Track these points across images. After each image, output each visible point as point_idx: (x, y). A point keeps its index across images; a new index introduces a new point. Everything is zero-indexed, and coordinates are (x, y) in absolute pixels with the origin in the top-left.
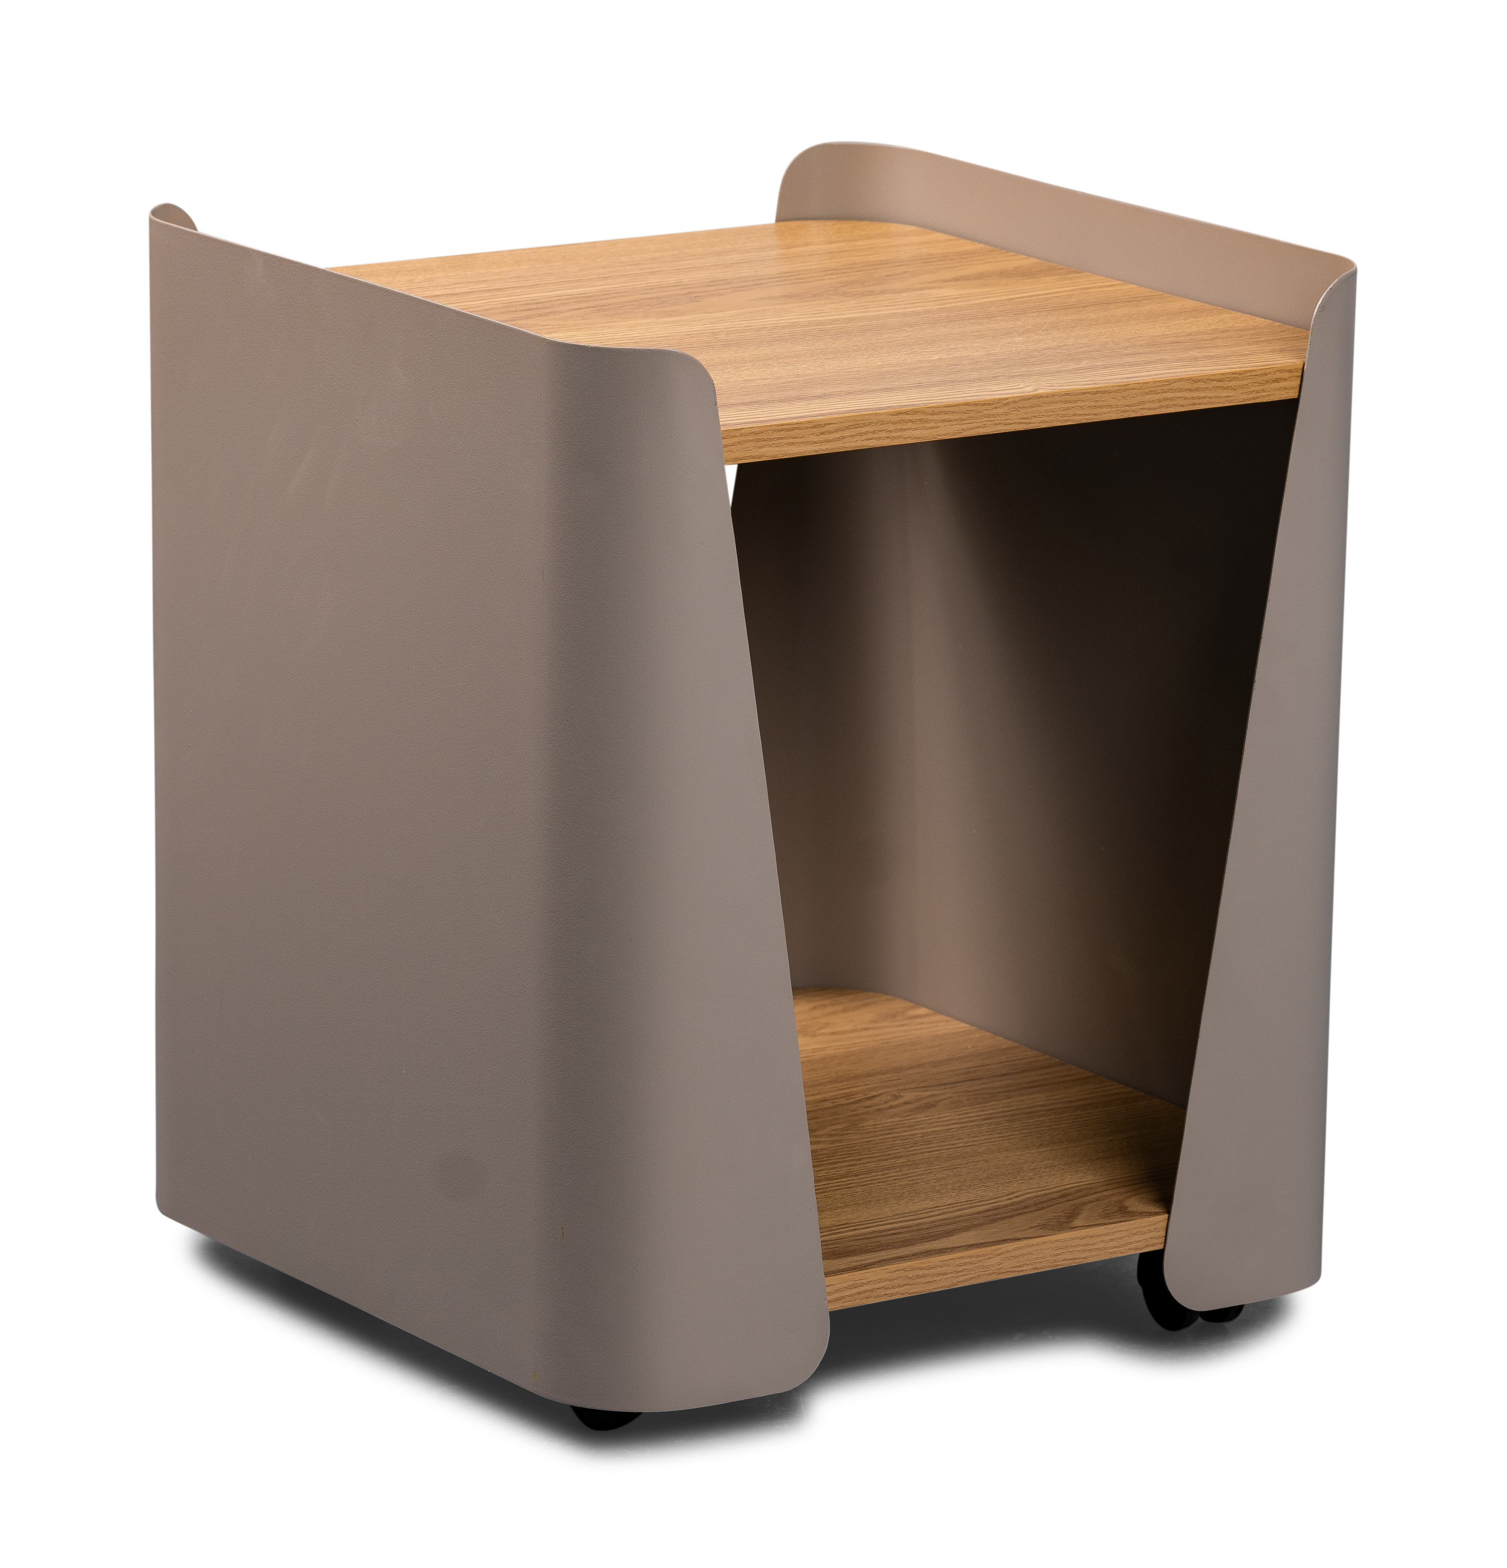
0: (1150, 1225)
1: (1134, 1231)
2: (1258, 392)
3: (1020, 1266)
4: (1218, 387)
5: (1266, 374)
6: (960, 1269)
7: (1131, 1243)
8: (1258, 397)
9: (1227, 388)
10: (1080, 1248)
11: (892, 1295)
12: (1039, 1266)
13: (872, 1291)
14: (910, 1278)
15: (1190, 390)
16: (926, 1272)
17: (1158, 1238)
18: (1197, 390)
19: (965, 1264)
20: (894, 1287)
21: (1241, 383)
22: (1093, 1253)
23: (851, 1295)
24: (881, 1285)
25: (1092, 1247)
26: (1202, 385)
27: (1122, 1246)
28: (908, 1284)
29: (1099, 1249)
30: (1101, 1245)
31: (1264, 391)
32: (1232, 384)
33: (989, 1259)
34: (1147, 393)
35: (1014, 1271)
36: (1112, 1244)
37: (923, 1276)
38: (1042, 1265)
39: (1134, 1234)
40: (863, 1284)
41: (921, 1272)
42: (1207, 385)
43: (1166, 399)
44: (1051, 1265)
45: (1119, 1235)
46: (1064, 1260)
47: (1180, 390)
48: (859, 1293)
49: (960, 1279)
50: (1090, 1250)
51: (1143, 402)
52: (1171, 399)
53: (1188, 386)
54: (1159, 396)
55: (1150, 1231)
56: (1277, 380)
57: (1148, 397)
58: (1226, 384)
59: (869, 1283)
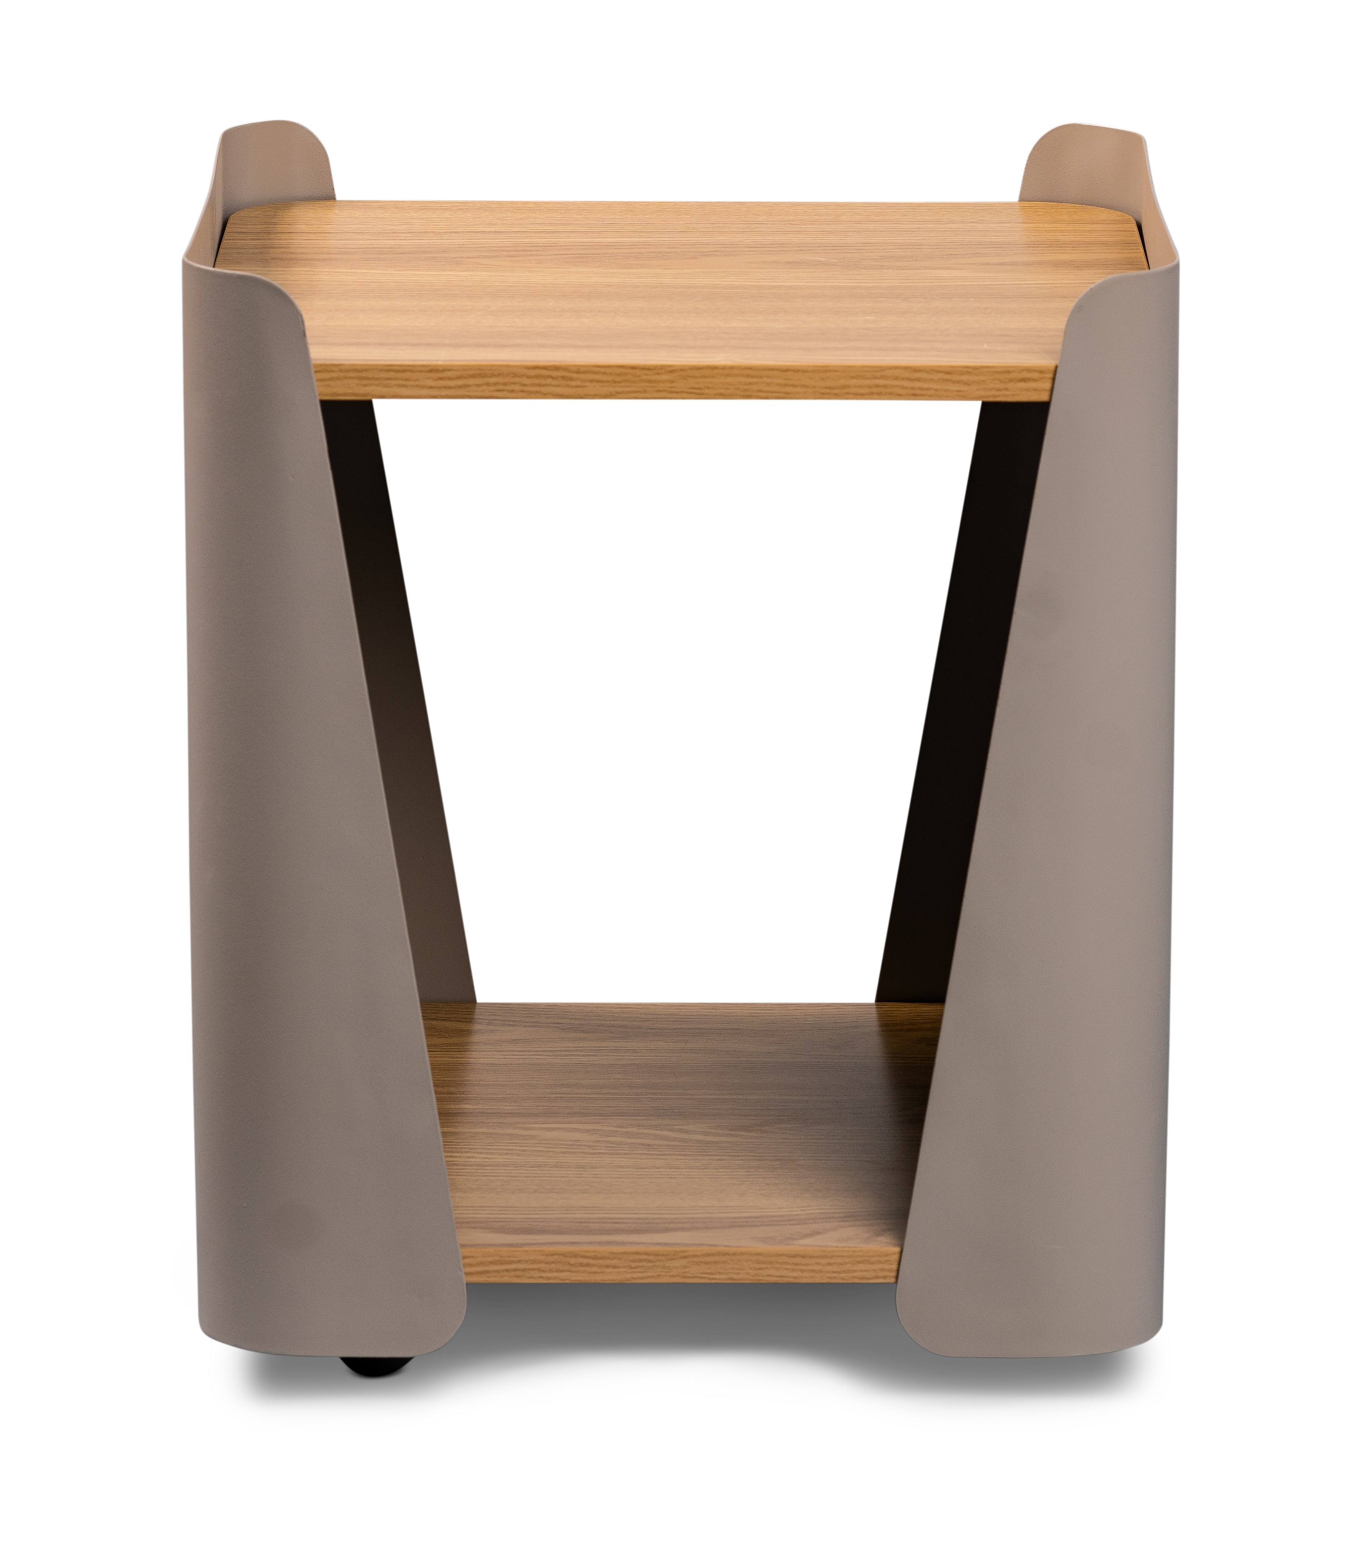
0: (880, 1256)
1: (859, 1259)
2: (999, 390)
3: (711, 1274)
4: (947, 380)
5: (1009, 372)
6: (634, 1265)
7: (855, 1271)
8: (998, 396)
9: (958, 382)
10: (789, 1267)
11: (549, 1278)
12: (735, 1276)
13: (524, 1270)
14: (571, 1265)
15: (909, 379)
16: (591, 1261)
17: (890, 1271)
18: (918, 380)
19: (641, 1261)
20: (551, 1271)
21: (976, 378)
22: (806, 1274)
23: (498, 1271)
24: (535, 1266)
25: (804, 1268)
26: (924, 375)
27: (844, 1272)
28: (569, 1271)
29: (813, 1271)
30: (816, 1268)
31: (1006, 389)
32: (965, 378)
33: (672, 1259)
34: (853, 377)
35: (704, 1278)
36: (830, 1268)
37: (588, 1265)
38: (740, 1276)
39: (859, 1262)
40: (512, 1262)
41: (586, 1261)
42: (931, 377)
43: (877, 386)
44: (752, 1278)
45: (839, 1260)
46: (768, 1276)
47: (896, 378)
48: (507, 1271)
49: (635, 1275)
50: (802, 1271)
51: (848, 387)
52: (885, 386)
53: (907, 374)
54: (868, 382)
55: (880, 1262)
56: (1024, 380)
57: (854, 382)
58: (957, 378)
59: (519, 1262)
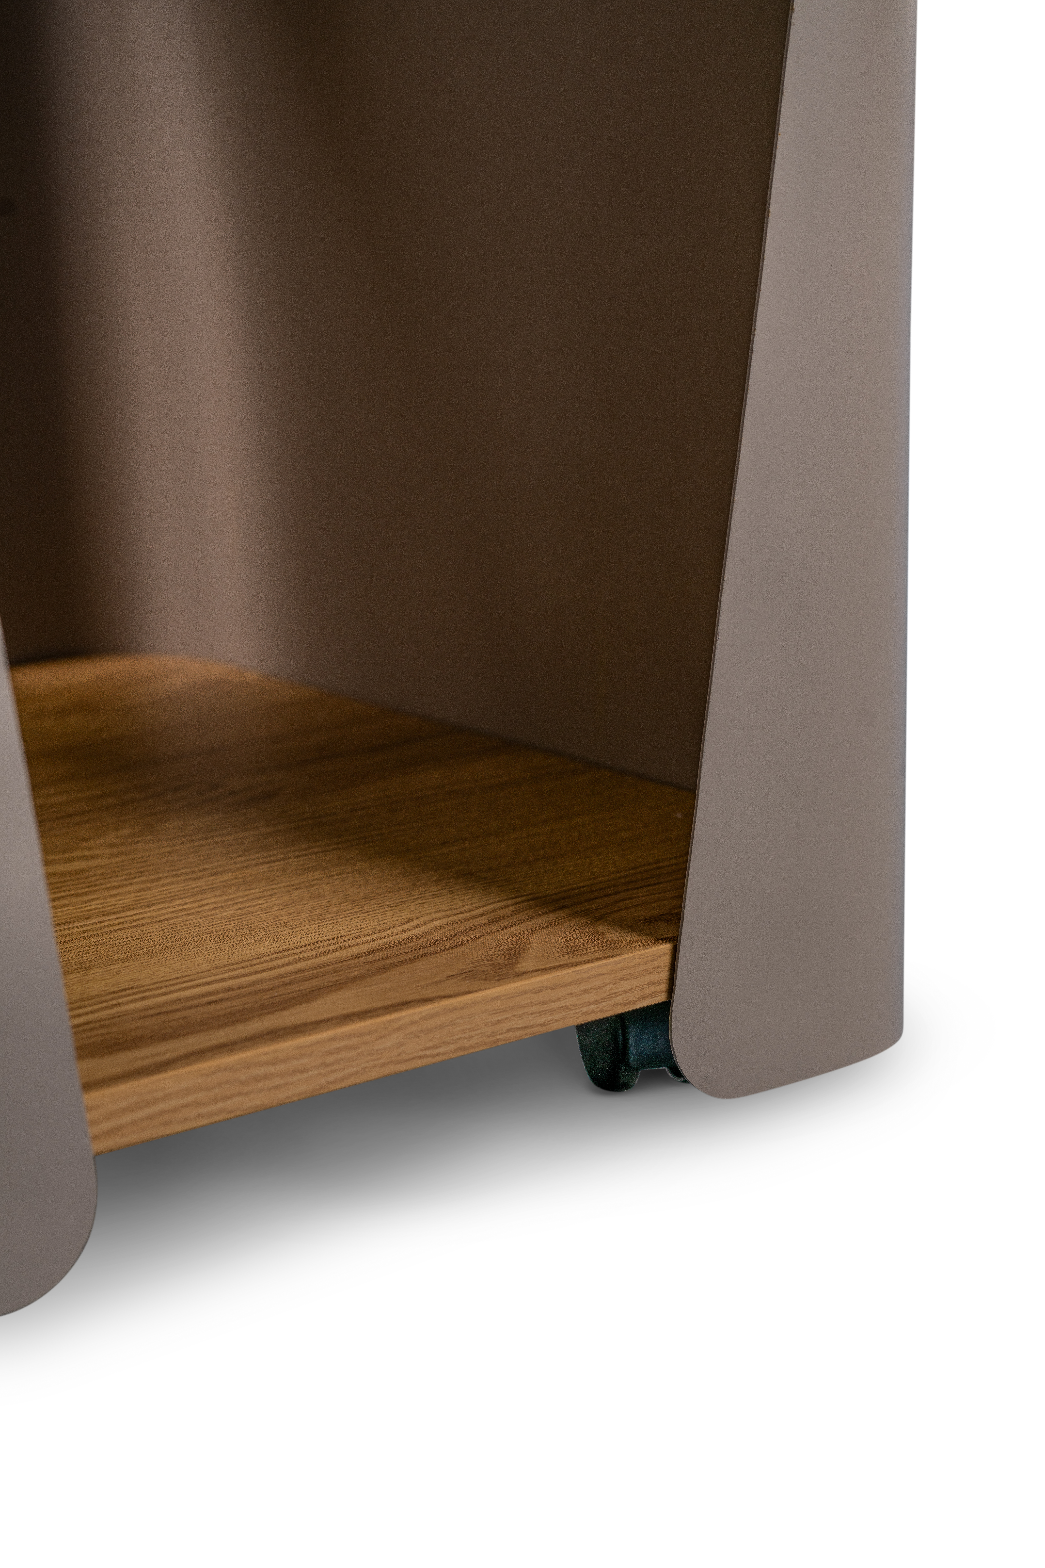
0: (647, 963)
1: (621, 974)
3: (435, 1047)
6: (330, 1059)
7: (616, 995)
10: (534, 1009)
11: (211, 1114)
12: (467, 1043)
13: (174, 1110)
14: (242, 1083)
16: (271, 1069)
17: (658, 983)
19: (340, 1050)
20: (213, 1101)
22: (556, 1016)
23: (135, 1123)
24: (190, 1099)
25: (554, 1005)
27: (604, 999)
28: (239, 1094)
29: (566, 1008)
30: (569, 1002)
33: (381, 1037)
35: (425, 1057)
36: (586, 998)
37: (266, 1077)
38: (473, 1041)
39: (622, 979)
40: (157, 1101)
41: (261, 1071)
44: (488, 1040)
45: (598, 982)
46: (508, 1031)
48: (150, 1117)
49: (333, 1077)
50: (552, 1011)
55: (647, 972)
59: (167, 1097)
